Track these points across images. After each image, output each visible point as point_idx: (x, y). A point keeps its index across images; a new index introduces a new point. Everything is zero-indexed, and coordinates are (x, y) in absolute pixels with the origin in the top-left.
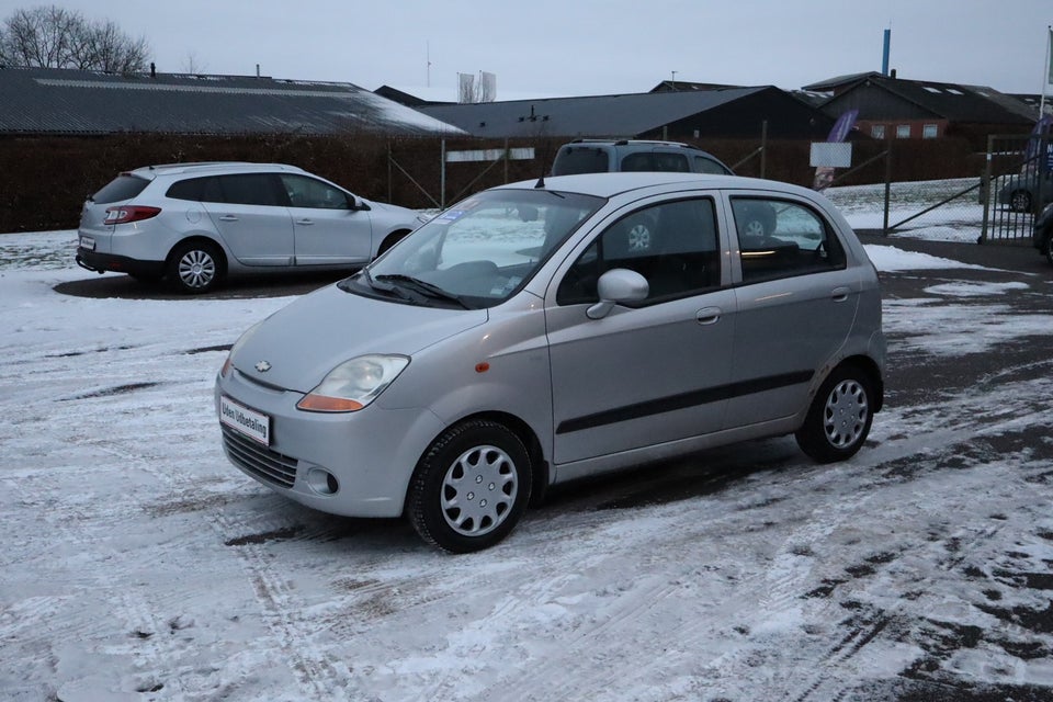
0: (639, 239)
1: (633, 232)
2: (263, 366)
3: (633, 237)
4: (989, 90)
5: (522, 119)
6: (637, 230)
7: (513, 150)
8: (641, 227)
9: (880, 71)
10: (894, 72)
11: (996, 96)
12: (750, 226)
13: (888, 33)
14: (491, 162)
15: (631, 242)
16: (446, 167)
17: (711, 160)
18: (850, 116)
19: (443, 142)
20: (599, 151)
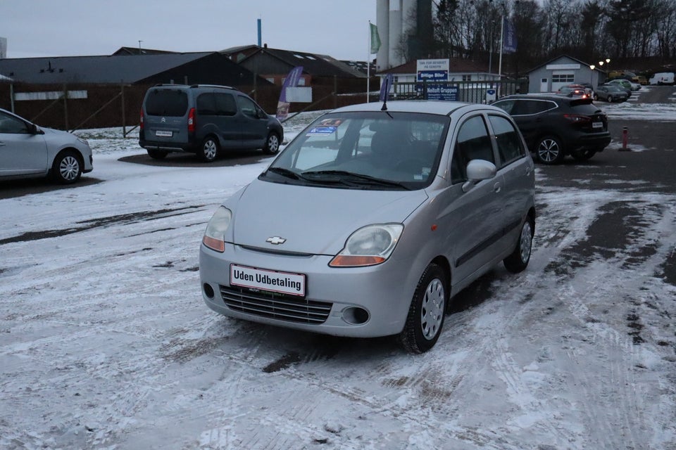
0: (210, 150)
1: (206, 145)
2: (276, 240)
3: (206, 148)
4: (329, 57)
5: (42, 71)
6: (208, 144)
7: (70, 92)
8: (210, 142)
9: (257, 44)
10: (266, 45)
11: (333, 61)
12: (271, 139)
13: (259, 21)
14: (54, 100)
15: (206, 151)
16: (14, 104)
17: (245, 97)
18: (297, 70)
19: (11, 87)
20: (180, 92)
